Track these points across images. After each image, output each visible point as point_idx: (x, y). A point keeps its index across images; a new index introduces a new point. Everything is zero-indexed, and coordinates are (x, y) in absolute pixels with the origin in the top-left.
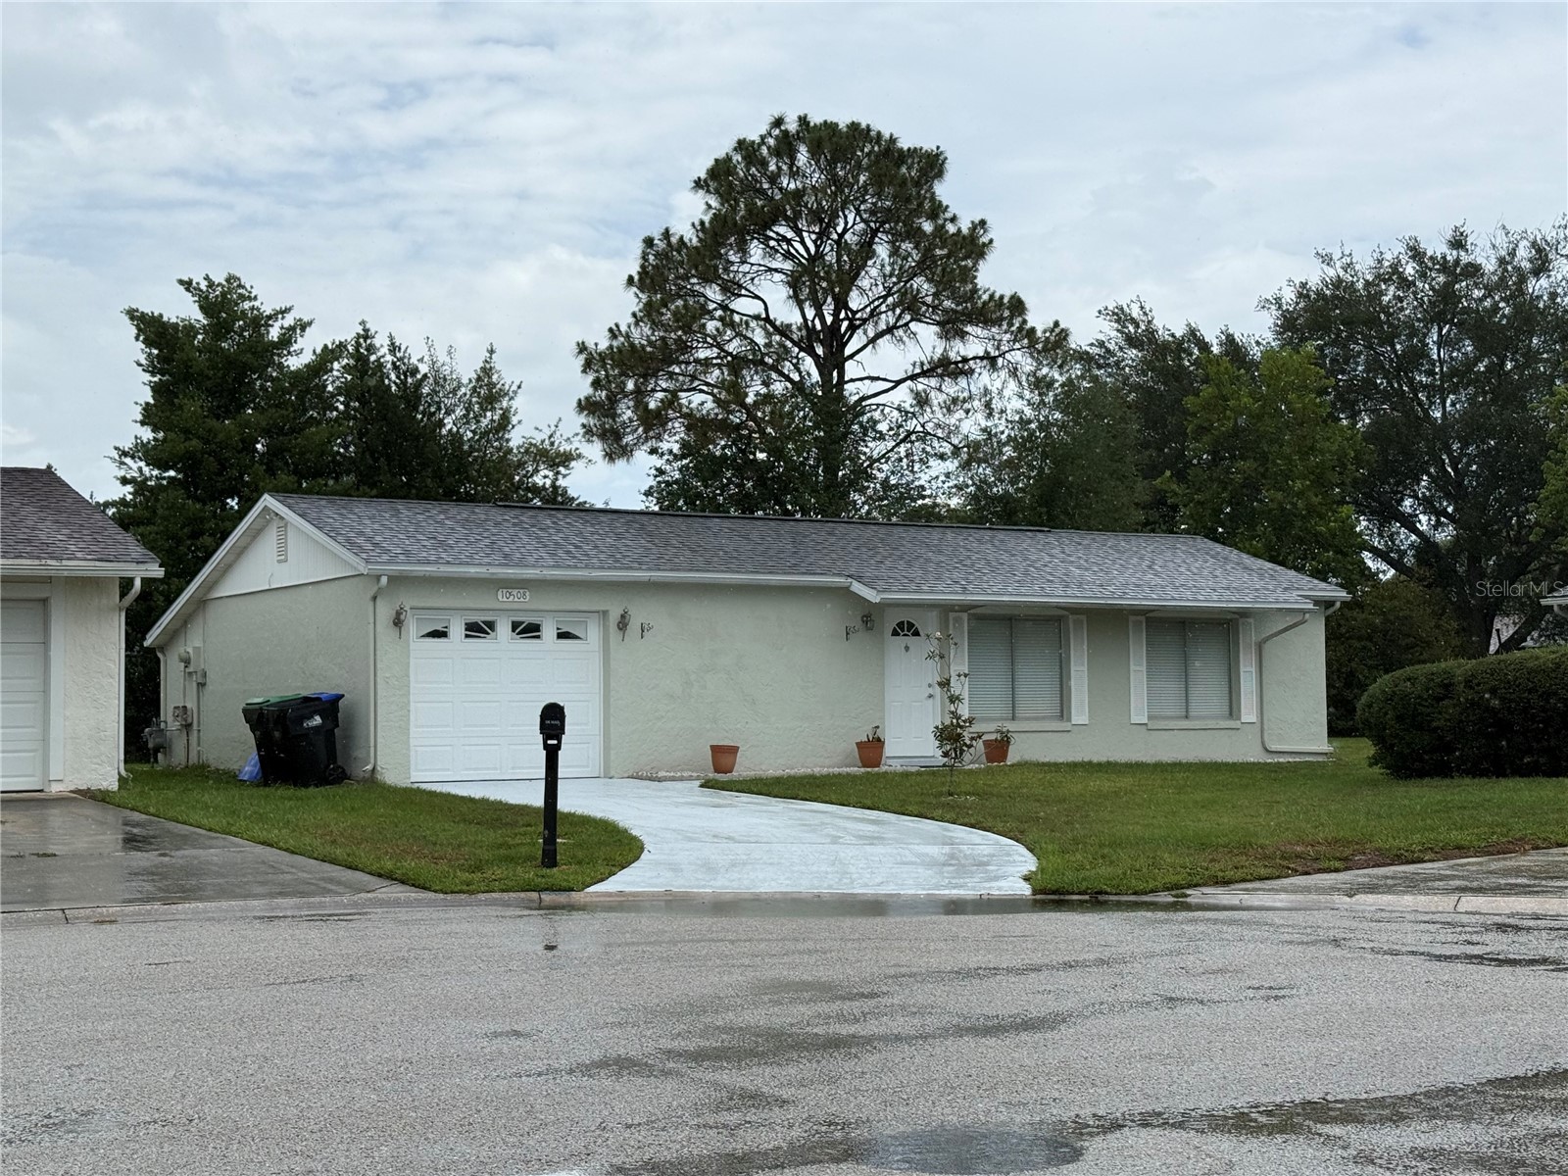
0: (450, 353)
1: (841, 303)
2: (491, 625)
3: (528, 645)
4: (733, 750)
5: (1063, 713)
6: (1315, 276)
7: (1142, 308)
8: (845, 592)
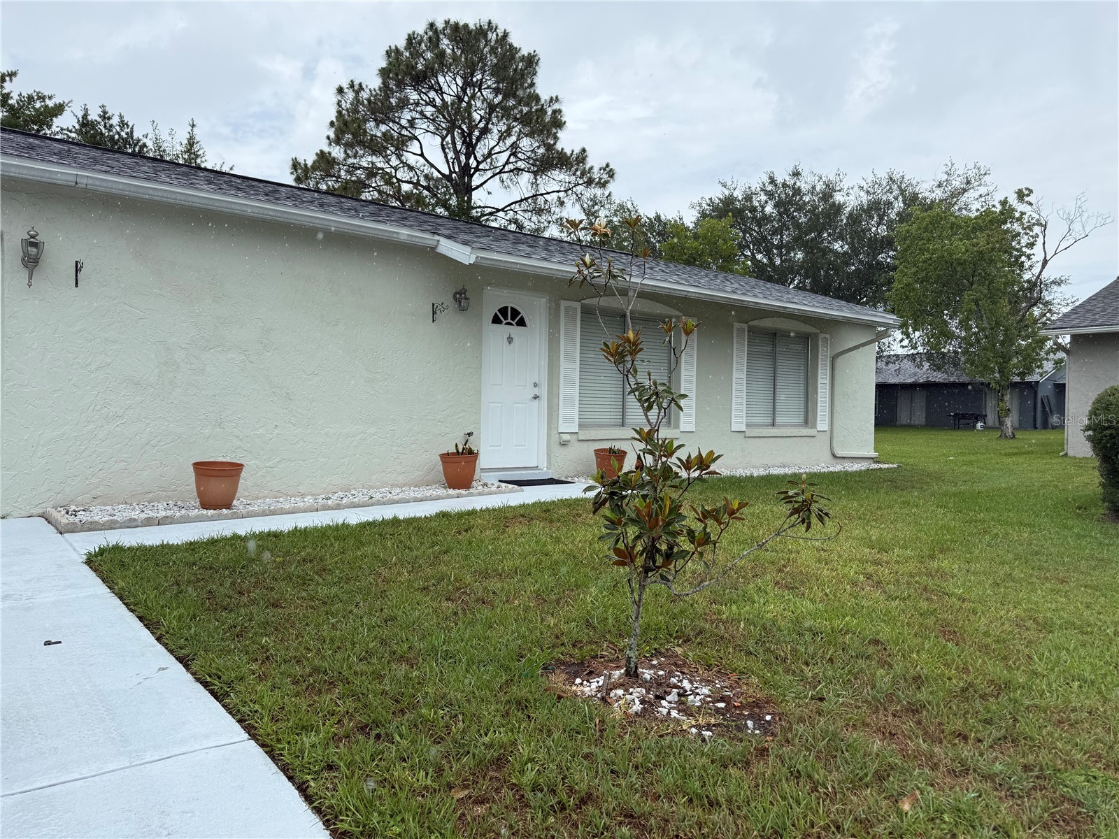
4: (232, 471)
5: (671, 419)
8: (430, 255)
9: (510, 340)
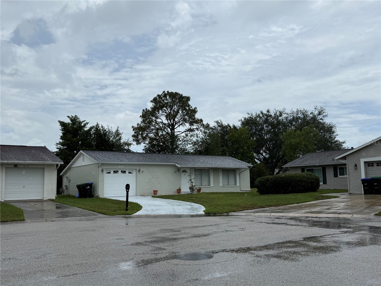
0: (111, 128)
1: (174, 120)
2: (118, 171)
3: (124, 174)
4: (157, 191)
5: (209, 185)
6: (247, 116)
7: (221, 121)
8: (175, 165)
9: (185, 174)
